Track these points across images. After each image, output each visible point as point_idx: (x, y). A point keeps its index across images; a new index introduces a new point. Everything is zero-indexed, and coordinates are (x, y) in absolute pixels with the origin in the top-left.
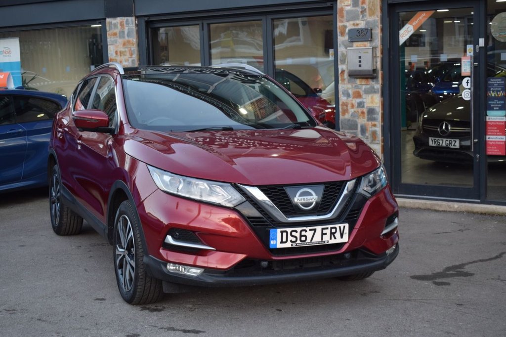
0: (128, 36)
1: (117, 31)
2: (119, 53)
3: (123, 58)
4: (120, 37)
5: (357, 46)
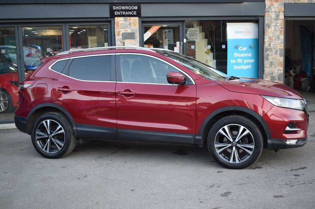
5: (127, 41)
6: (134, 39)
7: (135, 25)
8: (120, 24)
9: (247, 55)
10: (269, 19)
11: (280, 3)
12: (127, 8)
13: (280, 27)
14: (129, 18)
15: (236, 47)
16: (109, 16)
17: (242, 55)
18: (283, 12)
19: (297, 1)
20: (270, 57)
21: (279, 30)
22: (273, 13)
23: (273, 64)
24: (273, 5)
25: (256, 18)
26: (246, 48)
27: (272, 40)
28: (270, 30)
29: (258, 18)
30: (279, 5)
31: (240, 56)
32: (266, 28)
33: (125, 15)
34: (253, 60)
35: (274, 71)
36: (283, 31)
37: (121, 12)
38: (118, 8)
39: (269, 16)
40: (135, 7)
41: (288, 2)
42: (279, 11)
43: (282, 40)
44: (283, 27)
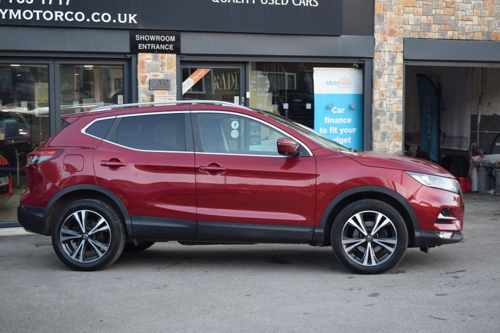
5: (157, 94)
6: (169, 90)
7: (170, 67)
8: (146, 65)
9: (346, 121)
10: (381, 63)
11: (397, 38)
12: (158, 38)
13: (397, 76)
14: (160, 55)
15: (328, 108)
16: (128, 51)
17: (337, 121)
18: (402, 52)
19: (423, 35)
20: (382, 125)
21: (396, 81)
22: (386, 53)
23: (387, 135)
24: (387, 41)
25: (360, 60)
26: (343, 109)
27: (385, 97)
28: (382, 80)
29: (363, 61)
30: (396, 41)
31: (333, 122)
32: (375, 77)
33: (156, 50)
34: (355, 129)
35: (387, 147)
36: (402, 84)
37: (149, 45)
38: (143, 38)
39: (379, 59)
40: (171, 37)
41: (408, 37)
42: (396, 50)
43: (401, 97)
44: (402, 76)
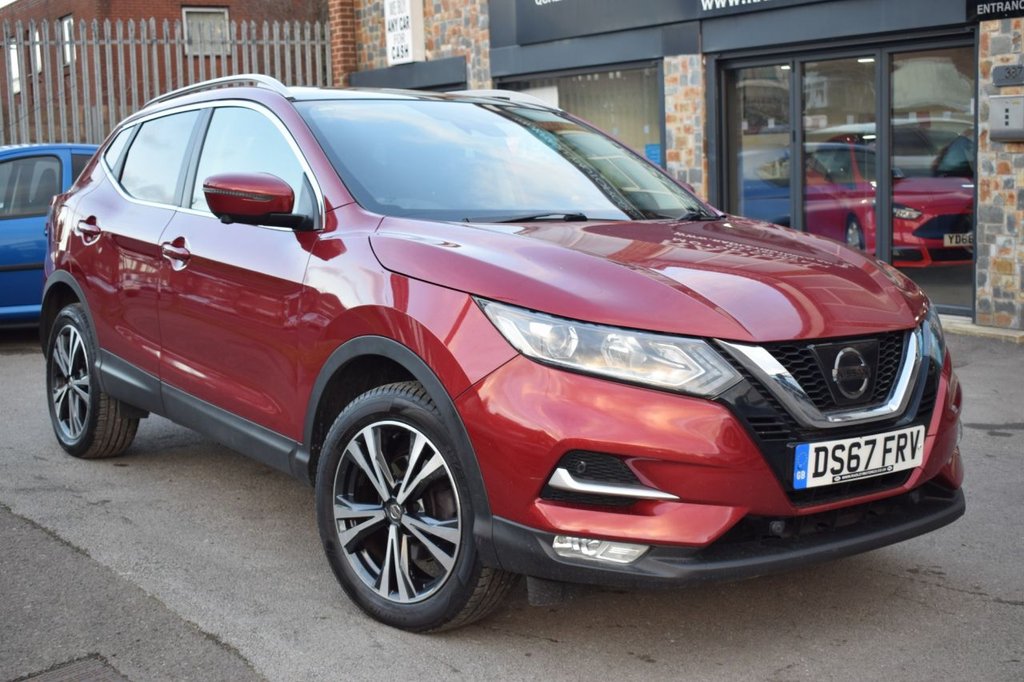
0: (693, 82)
1: (678, 75)
2: (679, 108)
3: (684, 114)
4: (682, 84)
8: (989, 41)
